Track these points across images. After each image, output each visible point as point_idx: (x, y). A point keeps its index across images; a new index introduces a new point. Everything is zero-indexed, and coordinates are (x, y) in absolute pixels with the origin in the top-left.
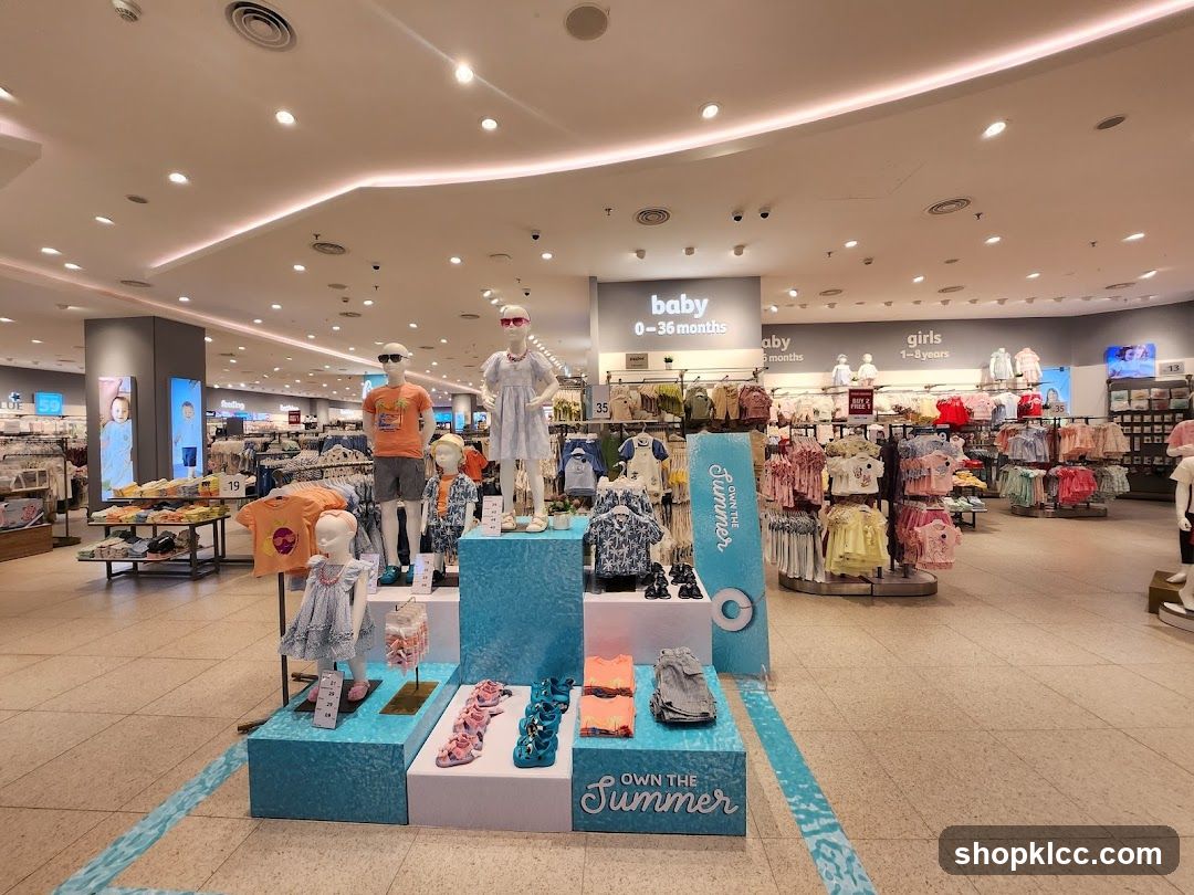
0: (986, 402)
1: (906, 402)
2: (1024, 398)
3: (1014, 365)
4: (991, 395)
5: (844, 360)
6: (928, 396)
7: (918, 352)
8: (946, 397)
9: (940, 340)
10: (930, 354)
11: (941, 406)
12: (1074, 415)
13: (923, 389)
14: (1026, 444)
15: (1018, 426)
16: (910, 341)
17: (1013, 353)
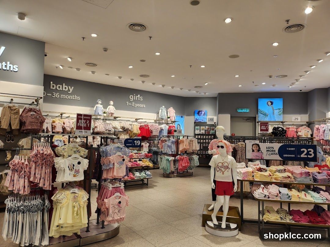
0: (157, 128)
1: (127, 125)
2: (170, 127)
3: (167, 114)
4: (159, 125)
5: (100, 102)
6: (136, 123)
7: (133, 103)
8: (143, 124)
9: (142, 100)
10: (138, 105)
11: (141, 128)
12: (184, 135)
13: (135, 120)
14: (168, 146)
15: (167, 139)
16: (130, 98)
17: (167, 108)
